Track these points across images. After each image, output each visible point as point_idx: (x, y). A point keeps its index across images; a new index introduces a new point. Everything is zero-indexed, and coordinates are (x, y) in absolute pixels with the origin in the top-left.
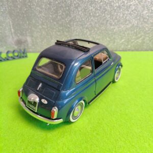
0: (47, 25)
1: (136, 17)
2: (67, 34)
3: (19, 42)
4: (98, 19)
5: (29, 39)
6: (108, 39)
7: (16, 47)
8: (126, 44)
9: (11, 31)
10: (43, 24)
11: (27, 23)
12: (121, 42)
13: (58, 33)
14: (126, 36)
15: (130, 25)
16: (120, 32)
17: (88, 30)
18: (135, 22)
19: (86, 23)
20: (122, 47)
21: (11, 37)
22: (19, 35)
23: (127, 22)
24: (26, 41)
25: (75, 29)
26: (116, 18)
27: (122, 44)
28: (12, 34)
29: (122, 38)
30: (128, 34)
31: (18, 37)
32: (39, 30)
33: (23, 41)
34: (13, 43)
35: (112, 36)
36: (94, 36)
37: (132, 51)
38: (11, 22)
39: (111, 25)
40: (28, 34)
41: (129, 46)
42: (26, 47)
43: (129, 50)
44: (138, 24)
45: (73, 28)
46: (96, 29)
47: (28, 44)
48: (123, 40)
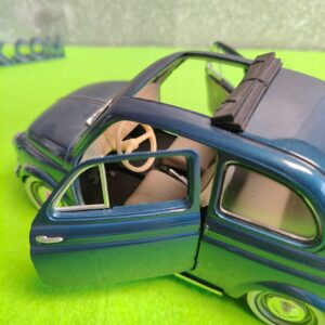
3: (45, 18)
6: (265, 17)
7: (37, 32)
8: (310, 32)
12: (296, 27)
14: (313, 11)
20: (300, 39)
21: (25, 5)
24: (61, 16)
27: (299, 31)
29: (300, 17)
33: (54, 15)
34: (31, 20)
35: (276, 10)
36: (232, 8)
37: (324, 50)
41: (316, 39)
42: (62, 32)
43: (315, 48)
48: (303, 23)
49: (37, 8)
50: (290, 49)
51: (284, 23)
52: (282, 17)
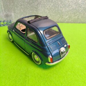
0: (24, 6)
1: (75, 4)
2: (36, 12)
3: (7, 16)
4: (54, 4)
5: (13, 14)
6: (59, 16)
7: (5, 19)
9: (2, 9)
10: (21, 5)
11: (12, 4)
13: (31, 11)
14: (69, 14)
15: (72, 8)
16: (66, 12)
17: (47, 10)
18: (74, 6)
19: (47, 6)
20: (67, 20)
21: (2, 12)
22: (7, 11)
23: (70, 7)
24: (11, 15)
25: (41, 9)
26: (64, 4)
27: (66, 19)
28: (2, 10)
29: (67, 16)
30: (70, 13)
31: (6, 12)
32: (19, 9)
33: (9, 15)
34: (3, 16)
35: (61, 14)
36: (51, 14)
37: (72, 23)
38: (2, 3)
39: (61, 7)
40: (12, 11)
41: (70, 20)
42: (11, 19)
43: (70, 22)
44: (76, 8)
45: (39, 8)
46: (52, 10)
47: (12, 17)
48: (67, 17)
49: (5, 14)
50: (65, 23)
51: (63, 17)
52: (63, 16)
